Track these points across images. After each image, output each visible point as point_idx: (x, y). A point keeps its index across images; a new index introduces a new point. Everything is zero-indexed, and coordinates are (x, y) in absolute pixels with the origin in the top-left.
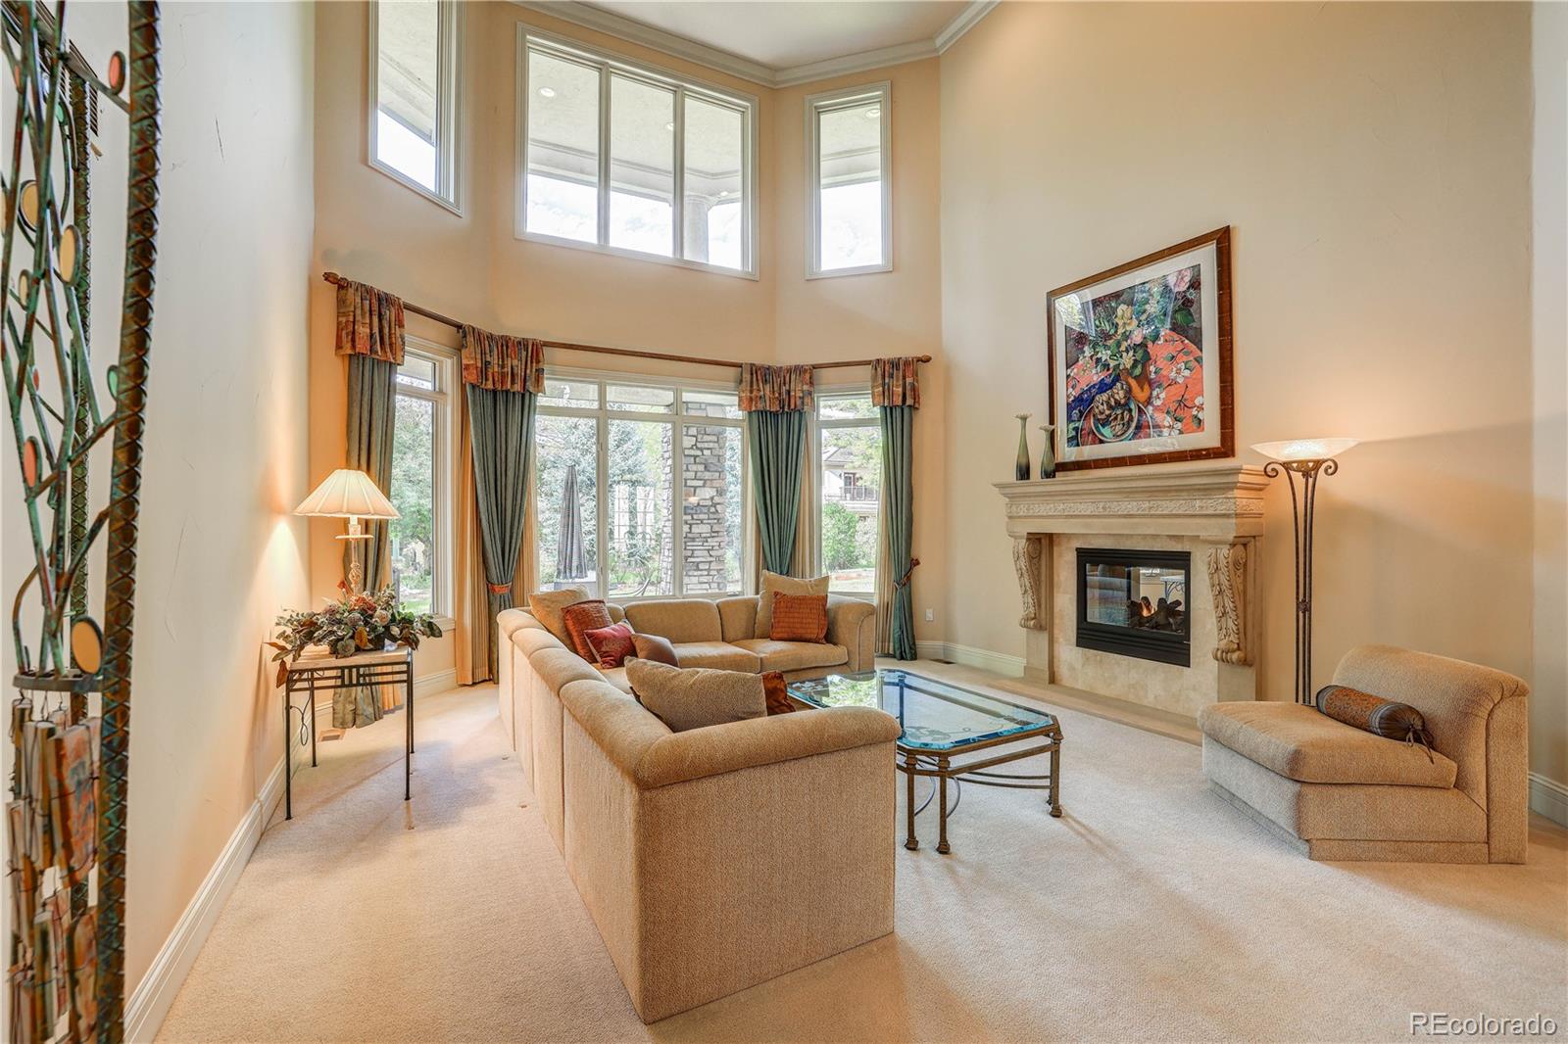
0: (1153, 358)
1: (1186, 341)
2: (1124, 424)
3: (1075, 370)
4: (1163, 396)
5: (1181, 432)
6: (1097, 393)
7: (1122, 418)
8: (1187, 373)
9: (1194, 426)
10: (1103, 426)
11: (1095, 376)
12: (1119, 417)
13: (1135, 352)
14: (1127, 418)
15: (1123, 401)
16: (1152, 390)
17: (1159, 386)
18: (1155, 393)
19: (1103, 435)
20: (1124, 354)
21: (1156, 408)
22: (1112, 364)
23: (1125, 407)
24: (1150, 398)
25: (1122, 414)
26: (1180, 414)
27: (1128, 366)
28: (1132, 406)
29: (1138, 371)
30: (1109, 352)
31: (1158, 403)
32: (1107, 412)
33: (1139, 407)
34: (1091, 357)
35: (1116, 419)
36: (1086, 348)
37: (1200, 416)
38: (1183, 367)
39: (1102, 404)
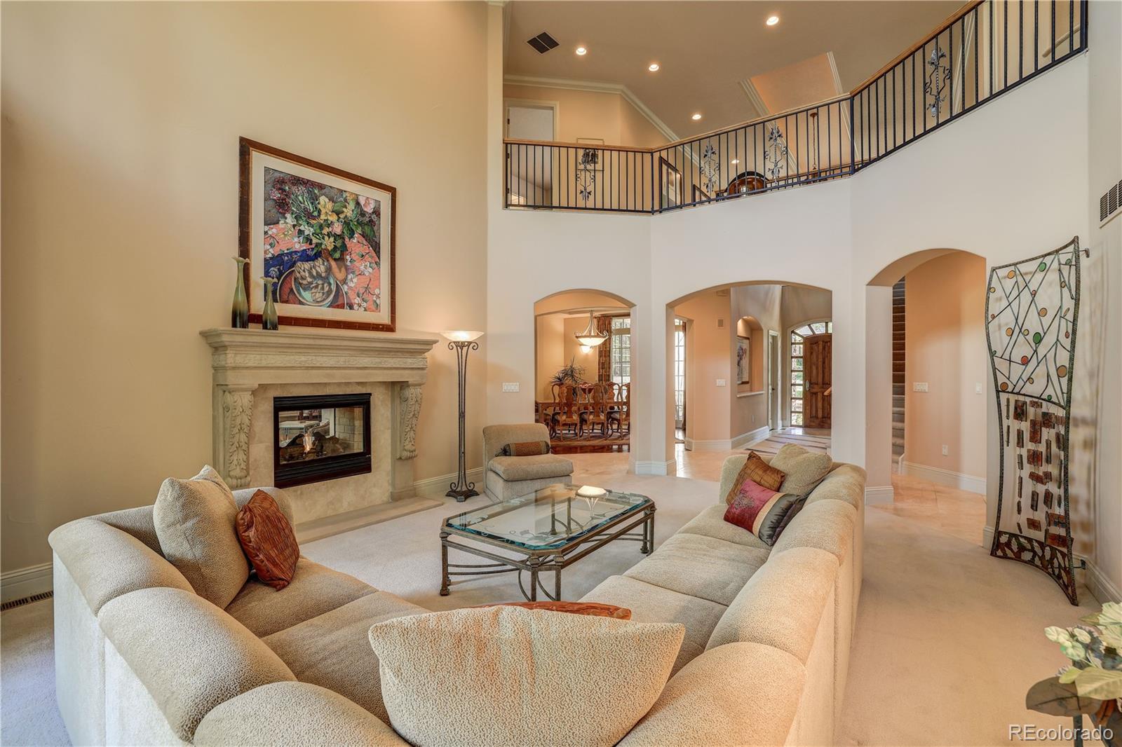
0: (350, 250)
1: (371, 248)
2: (323, 293)
3: (274, 230)
4: (355, 280)
5: (365, 310)
6: (298, 260)
7: (323, 288)
8: (370, 270)
9: (373, 307)
10: (305, 290)
11: (298, 245)
12: (320, 286)
13: (335, 239)
14: (326, 289)
15: (323, 275)
16: (347, 274)
17: (353, 273)
18: (349, 277)
19: (303, 298)
20: (326, 238)
21: (350, 288)
22: (315, 241)
23: (326, 279)
24: (346, 279)
25: (323, 284)
26: (365, 296)
27: (330, 249)
28: (332, 281)
29: (337, 255)
30: (312, 230)
31: (352, 285)
32: (309, 280)
33: (337, 284)
34: (294, 226)
35: (316, 287)
36: (288, 215)
37: (378, 302)
38: (368, 266)
39: (304, 271)
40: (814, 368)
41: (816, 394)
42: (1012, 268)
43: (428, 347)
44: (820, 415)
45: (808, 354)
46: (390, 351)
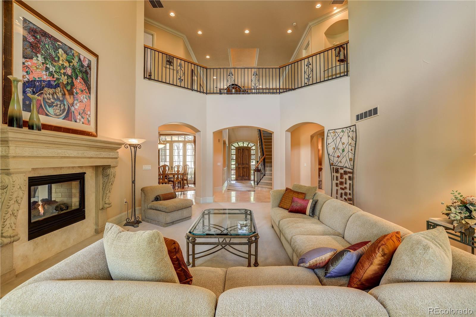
0: (76, 86)
1: (86, 87)
2: (60, 110)
3: (29, 63)
4: (78, 105)
5: (83, 123)
6: (46, 87)
7: (60, 107)
8: (86, 100)
9: (87, 122)
10: (50, 106)
11: (45, 77)
12: (59, 106)
13: (67, 77)
14: (62, 108)
15: (61, 99)
16: (74, 100)
17: (77, 100)
18: (75, 102)
19: (48, 112)
20: (63, 76)
21: (75, 109)
22: (56, 76)
23: (62, 101)
24: (73, 103)
25: (60, 105)
26: (83, 115)
27: (65, 83)
28: (65, 103)
29: (69, 88)
30: (54, 69)
31: (76, 107)
32: (52, 100)
33: (68, 105)
34: (43, 63)
35: (57, 106)
36: (39, 55)
37: (89, 119)
38: (85, 97)
39: (49, 94)
40: (239, 158)
41: (240, 168)
42: (334, 130)
43: (119, 146)
44: (241, 175)
45: (237, 153)
46: (103, 148)
